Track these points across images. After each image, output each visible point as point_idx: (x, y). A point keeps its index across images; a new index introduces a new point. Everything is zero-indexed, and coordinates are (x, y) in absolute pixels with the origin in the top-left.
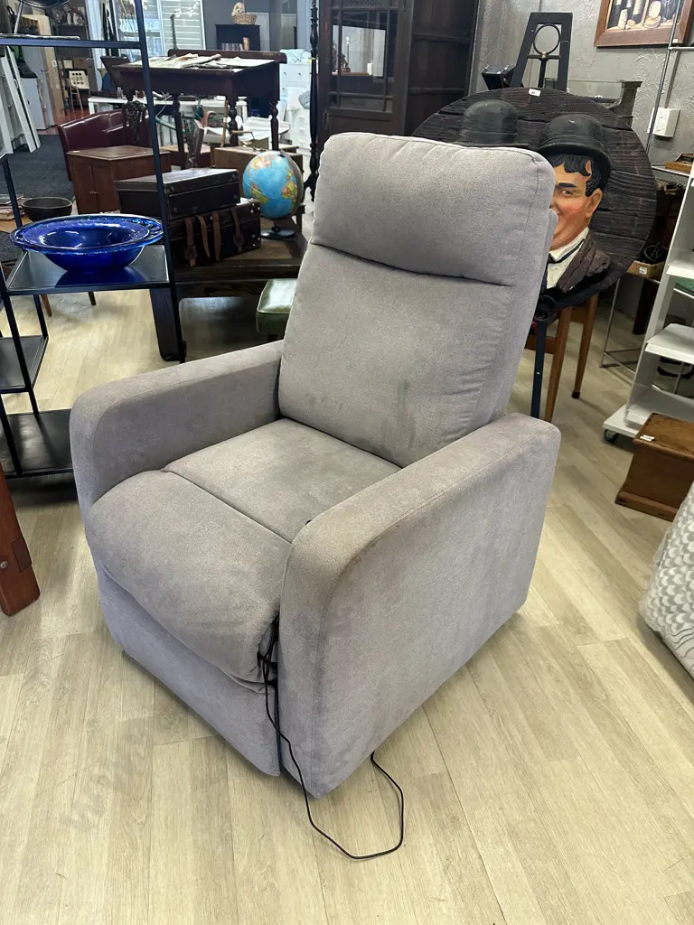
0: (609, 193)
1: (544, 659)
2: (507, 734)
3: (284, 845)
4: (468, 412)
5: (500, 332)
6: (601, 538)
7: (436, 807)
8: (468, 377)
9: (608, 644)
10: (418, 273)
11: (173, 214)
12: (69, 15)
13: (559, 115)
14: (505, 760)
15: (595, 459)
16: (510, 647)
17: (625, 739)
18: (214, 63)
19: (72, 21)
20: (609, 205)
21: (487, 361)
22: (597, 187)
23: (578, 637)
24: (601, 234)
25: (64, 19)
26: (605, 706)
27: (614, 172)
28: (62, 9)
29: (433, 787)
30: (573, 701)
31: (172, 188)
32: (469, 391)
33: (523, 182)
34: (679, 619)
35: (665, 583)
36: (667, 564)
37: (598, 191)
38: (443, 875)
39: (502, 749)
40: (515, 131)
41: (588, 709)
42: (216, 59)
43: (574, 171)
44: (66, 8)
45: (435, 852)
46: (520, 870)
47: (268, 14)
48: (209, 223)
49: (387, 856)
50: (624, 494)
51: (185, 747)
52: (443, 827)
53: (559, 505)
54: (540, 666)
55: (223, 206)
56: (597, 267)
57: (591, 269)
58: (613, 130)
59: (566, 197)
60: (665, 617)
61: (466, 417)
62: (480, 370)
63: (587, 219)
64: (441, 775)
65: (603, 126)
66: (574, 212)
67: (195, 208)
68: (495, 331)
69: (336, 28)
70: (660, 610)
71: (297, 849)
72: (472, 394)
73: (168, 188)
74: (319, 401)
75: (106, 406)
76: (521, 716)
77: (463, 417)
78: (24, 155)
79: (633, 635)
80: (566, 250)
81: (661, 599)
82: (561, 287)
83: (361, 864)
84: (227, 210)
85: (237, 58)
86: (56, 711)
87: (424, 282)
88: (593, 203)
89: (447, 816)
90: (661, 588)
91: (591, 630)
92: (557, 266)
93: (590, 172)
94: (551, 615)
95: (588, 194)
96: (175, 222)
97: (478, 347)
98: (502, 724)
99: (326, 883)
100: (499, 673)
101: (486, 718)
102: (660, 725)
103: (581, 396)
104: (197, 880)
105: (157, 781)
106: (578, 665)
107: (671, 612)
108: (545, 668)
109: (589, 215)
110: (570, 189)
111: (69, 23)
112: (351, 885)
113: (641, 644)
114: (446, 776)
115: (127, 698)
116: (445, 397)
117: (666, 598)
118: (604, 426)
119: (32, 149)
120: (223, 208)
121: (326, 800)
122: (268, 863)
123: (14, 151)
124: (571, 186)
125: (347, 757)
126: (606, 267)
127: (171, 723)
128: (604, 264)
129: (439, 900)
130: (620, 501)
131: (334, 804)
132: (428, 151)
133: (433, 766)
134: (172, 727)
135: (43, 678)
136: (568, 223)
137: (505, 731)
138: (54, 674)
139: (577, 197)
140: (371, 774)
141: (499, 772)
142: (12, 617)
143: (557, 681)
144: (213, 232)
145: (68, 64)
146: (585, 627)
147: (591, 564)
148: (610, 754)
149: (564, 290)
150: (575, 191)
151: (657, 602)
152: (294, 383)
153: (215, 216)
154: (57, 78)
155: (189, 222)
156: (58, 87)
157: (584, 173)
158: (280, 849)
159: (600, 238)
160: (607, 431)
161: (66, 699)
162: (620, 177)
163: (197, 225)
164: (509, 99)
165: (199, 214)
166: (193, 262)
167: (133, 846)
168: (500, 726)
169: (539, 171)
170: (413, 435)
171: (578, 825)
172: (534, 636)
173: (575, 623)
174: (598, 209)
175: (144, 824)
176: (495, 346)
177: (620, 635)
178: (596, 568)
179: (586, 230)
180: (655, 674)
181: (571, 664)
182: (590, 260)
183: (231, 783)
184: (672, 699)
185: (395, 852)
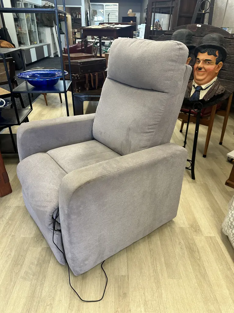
0: (226, 64)
1: (179, 239)
2: (155, 265)
3: (60, 290)
4: (150, 140)
5: (163, 110)
6: (215, 197)
7: (119, 287)
8: (150, 127)
9: (206, 238)
10: (138, 88)
11: (81, 72)
12: (78, 15)
13: (208, 34)
14: (151, 275)
15: (222, 167)
16: (167, 233)
17: (202, 275)
18: (112, 27)
19: (79, 17)
20: (226, 68)
21: (158, 121)
22: (221, 61)
23: (195, 233)
24: (222, 79)
25: (76, 16)
26: (198, 262)
27: (228, 55)
28: (76, 13)
29: (121, 280)
30: (186, 257)
31: (81, 64)
32: (150, 132)
33: (173, 53)
35: (230, 216)
36: (232, 209)
37: (221, 62)
39: (151, 271)
40: (191, 40)
41: (191, 261)
42: (113, 25)
43: (211, 55)
44: (77, 13)
45: (113, 305)
47: (140, 13)
48: (94, 76)
49: (95, 302)
50: (228, 182)
51: (40, 249)
52: (119, 296)
53: (202, 183)
54: (176, 241)
55: (100, 70)
56: (219, 92)
57: (217, 92)
58: (228, 39)
59: (208, 65)
60: (229, 230)
61: (149, 142)
62: (155, 124)
63: (216, 73)
64: (125, 276)
65: (225, 38)
66: (211, 70)
67: (89, 71)
68: (161, 110)
69: (153, 14)
70: (228, 227)
71: (65, 293)
72: (151, 134)
73: (80, 64)
74: (103, 134)
75: (26, 128)
76: (163, 259)
77: (147, 142)
78: (57, 58)
79: (218, 235)
80: (207, 85)
81: (228, 222)
82: (205, 99)
83: (85, 303)
84: (101, 72)
85: (120, 25)
86: (4, 230)
87: (139, 91)
88: (219, 67)
89: (122, 292)
90: (229, 218)
91: (201, 231)
92: (204, 91)
93: (218, 55)
94: (186, 223)
95: (217, 63)
96: (82, 75)
97: (154, 116)
98: (154, 261)
99: (70, 308)
100: (159, 242)
101: (149, 258)
102: (219, 273)
103: (222, 144)
104: (27, 297)
105: (27, 259)
106: (191, 244)
107: (231, 228)
108: (178, 243)
109: (217, 72)
110: (209, 62)
111: (78, 17)
112: (79, 310)
113: (220, 239)
114: (126, 277)
115: (27, 229)
116: (142, 134)
117: (230, 222)
118: (227, 155)
119: (59, 56)
120: (100, 71)
121: (80, 278)
122: (53, 296)
123: (54, 56)
124: (210, 60)
125: (86, 262)
126: (223, 92)
127: (38, 241)
128: (222, 91)
130: (227, 184)
131: (83, 279)
132: (142, 43)
133: (123, 272)
134: (38, 242)
135: (4, 219)
136: (208, 75)
137: (155, 264)
138: (7, 218)
139: (212, 64)
140: (99, 271)
141: (148, 279)
142: (2, 198)
143: (181, 248)
144: (95, 79)
145: (76, 30)
146: (199, 230)
147: (208, 206)
148: (194, 281)
149: (206, 100)
150: (211, 62)
151: (227, 224)
152: (97, 127)
153: (96, 74)
154: (72, 35)
155: (87, 75)
156: (72, 37)
157: (215, 55)
158: (59, 292)
159: (221, 81)
160: (229, 157)
161: (8, 227)
162: (231, 57)
163: (90, 76)
164: (189, 28)
165: (91, 73)
166: (87, 89)
167: (11, 280)
168: (153, 262)
169: (180, 49)
170: (130, 147)
171: (173, 306)
172: (177, 230)
173: (196, 228)
174: (221, 70)
175: (17, 273)
176: (161, 116)
177: (212, 235)
178: (210, 208)
179: (216, 78)
180: (223, 252)
181: (188, 243)
182: (216, 89)
183: (50, 265)
184: (227, 263)
185: (99, 302)
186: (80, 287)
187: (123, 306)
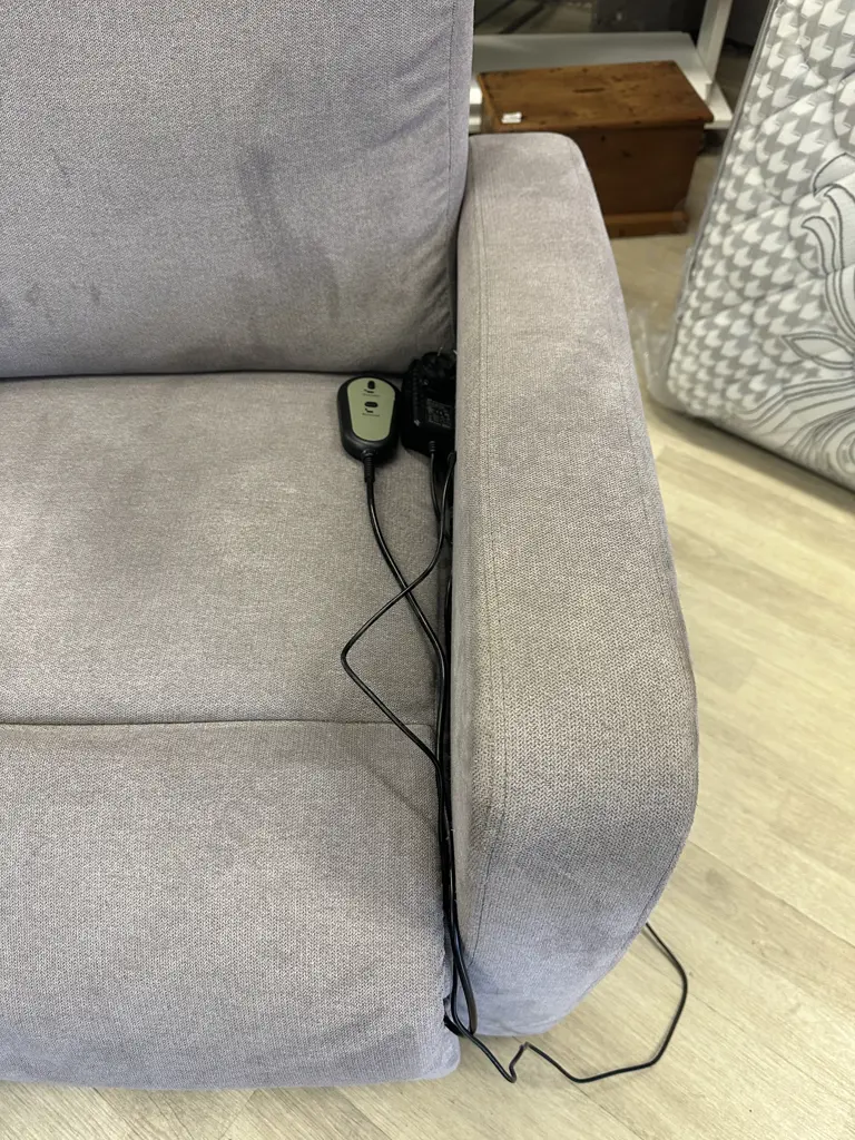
34: (757, 384)
38: (768, 972)
45: (730, 947)
46: (834, 876)
60: (724, 391)
70: (710, 385)
81: (710, 369)
90: (706, 353)
107: (735, 381)
112: (680, 1101)
117: (721, 364)
129: (793, 1011)
148: (783, 628)
151: (702, 375)
185: (689, 996)
186: (583, 1035)
187: (754, 917)
